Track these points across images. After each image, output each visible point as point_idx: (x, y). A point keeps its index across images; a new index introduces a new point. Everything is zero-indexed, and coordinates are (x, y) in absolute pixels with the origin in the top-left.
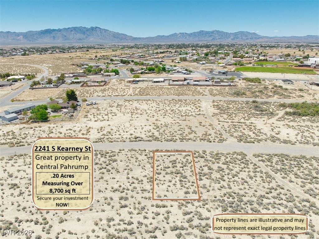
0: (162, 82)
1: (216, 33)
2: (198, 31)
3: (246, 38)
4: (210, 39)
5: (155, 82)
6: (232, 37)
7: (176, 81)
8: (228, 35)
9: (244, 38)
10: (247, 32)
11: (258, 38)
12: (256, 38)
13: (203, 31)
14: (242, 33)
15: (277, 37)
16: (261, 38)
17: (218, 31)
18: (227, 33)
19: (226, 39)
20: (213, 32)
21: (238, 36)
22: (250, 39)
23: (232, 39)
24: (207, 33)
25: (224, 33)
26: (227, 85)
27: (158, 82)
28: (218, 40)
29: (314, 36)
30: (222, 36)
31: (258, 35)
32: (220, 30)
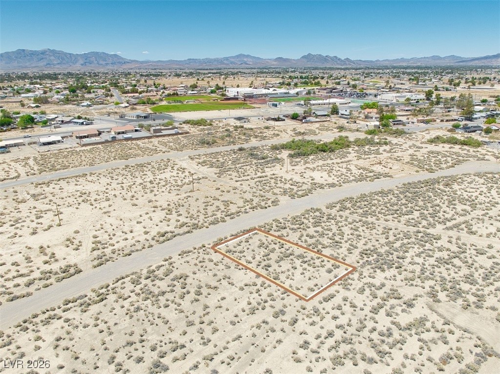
0: (59, 141)
1: (51, 54)
2: (14, 50)
3: (105, 62)
4: (42, 64)
5: (44, 144)
6: (81, 62)
7: (85, 137)
8: (73, 58)
9: (101, 62)
10: (104, 53)
11: (123, 62)
12: (119, 63)
13: (24, 50)
14: (96, 54)
15: (151, 62)
16: (128, 62)
17: (53, 51)
18: (70, 54)
19: (71, 64)
20: (43, 52)
21: (91, 59)
22: (112, 64)
23: (82, 65)
24: (33, 54)
25: (66, 54)
26: (174, 133)
27: (53, 144)
28: (57, 66)
29: (196, 59)
30: (63, 59)
31: (122, 58)
32: (57, 49)
